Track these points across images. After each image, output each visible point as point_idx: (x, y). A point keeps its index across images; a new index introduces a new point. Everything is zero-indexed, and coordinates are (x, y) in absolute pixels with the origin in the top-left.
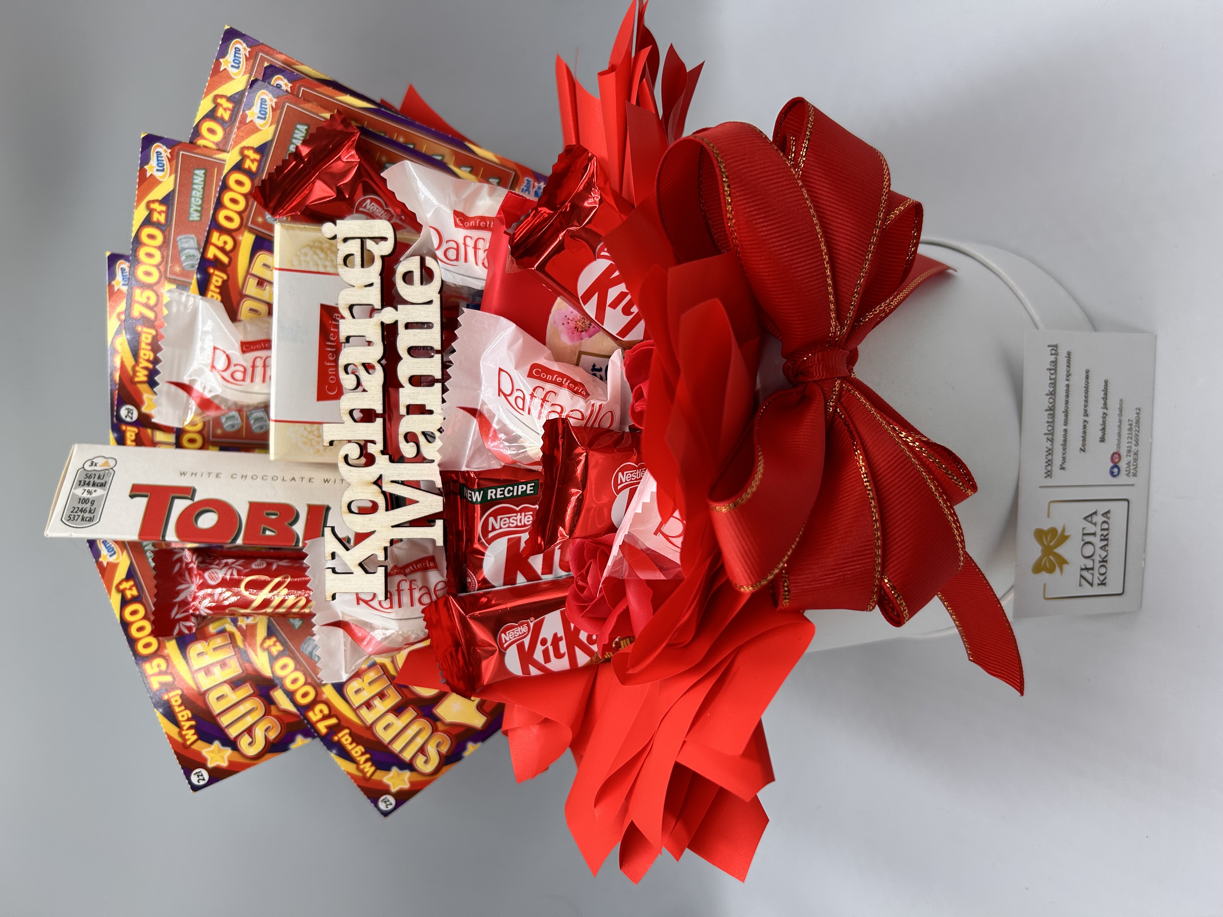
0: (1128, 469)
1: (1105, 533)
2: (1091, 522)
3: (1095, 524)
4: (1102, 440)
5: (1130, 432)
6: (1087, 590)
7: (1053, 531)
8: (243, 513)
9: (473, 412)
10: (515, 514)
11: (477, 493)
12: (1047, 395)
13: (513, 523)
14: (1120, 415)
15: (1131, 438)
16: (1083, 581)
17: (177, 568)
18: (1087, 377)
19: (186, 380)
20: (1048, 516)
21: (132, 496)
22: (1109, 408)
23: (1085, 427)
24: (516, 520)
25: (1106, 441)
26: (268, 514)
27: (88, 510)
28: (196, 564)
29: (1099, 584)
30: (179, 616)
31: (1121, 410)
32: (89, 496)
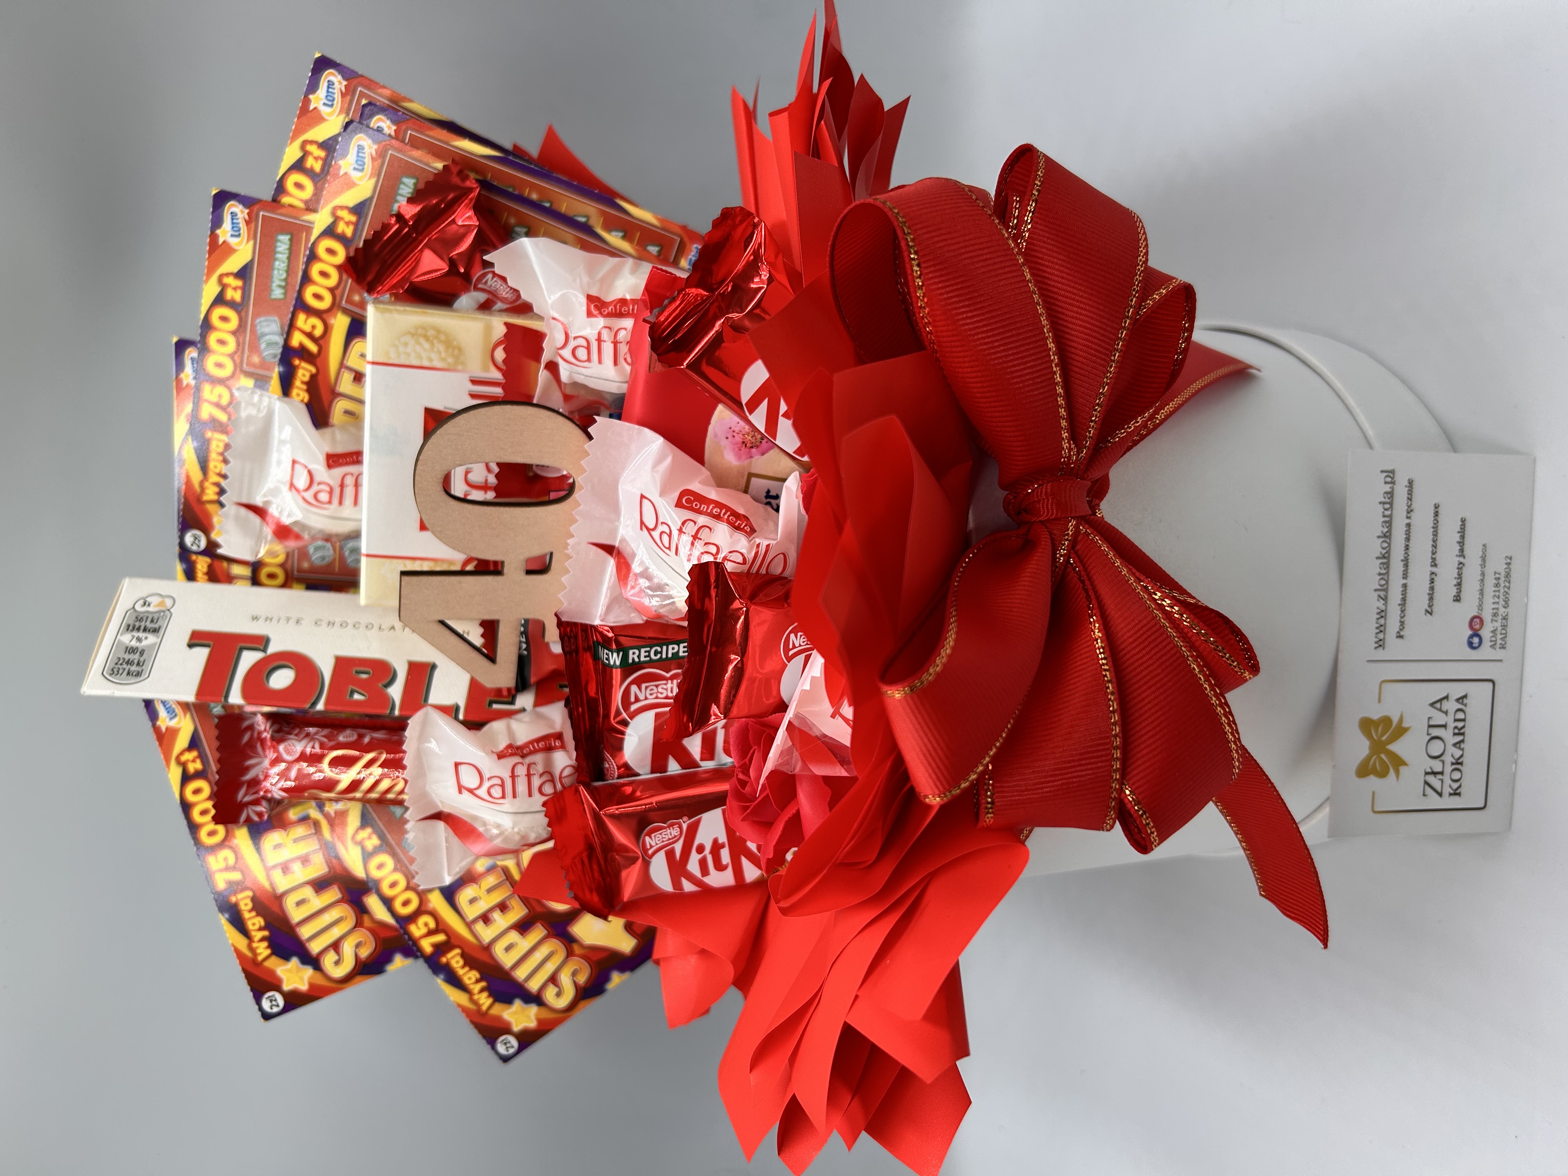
0: (1493, 639)
1: (1460, 725)
2: (1440, 710)
3: (1446, 713)
4: (1457, 599)
5: (1497, 589)
6: (1434, 801)
7: (1386, 721)
8: (327, 670)
9: (609, 549)
10: (664, 682)
11: (615, 655)
12: (1379, 537)
13: (661, 693)
14: (1483, 565)
15: (1499, 597)
16: (1429, 791)
17: (246, 738)
18: (1436, 514)
19: (258, 501)
20: (1379, 701)
21: (191, 646)
22: (1466, 556)
23: (1432, 581)
24: (666, 690)
25: (1461, 601)
26: (358, 672)
27: (136, 661)
28: (270, 733)
29: (1450, 794)
30: (247, 799)
31: (1484, 559)
32: (138, 644)
